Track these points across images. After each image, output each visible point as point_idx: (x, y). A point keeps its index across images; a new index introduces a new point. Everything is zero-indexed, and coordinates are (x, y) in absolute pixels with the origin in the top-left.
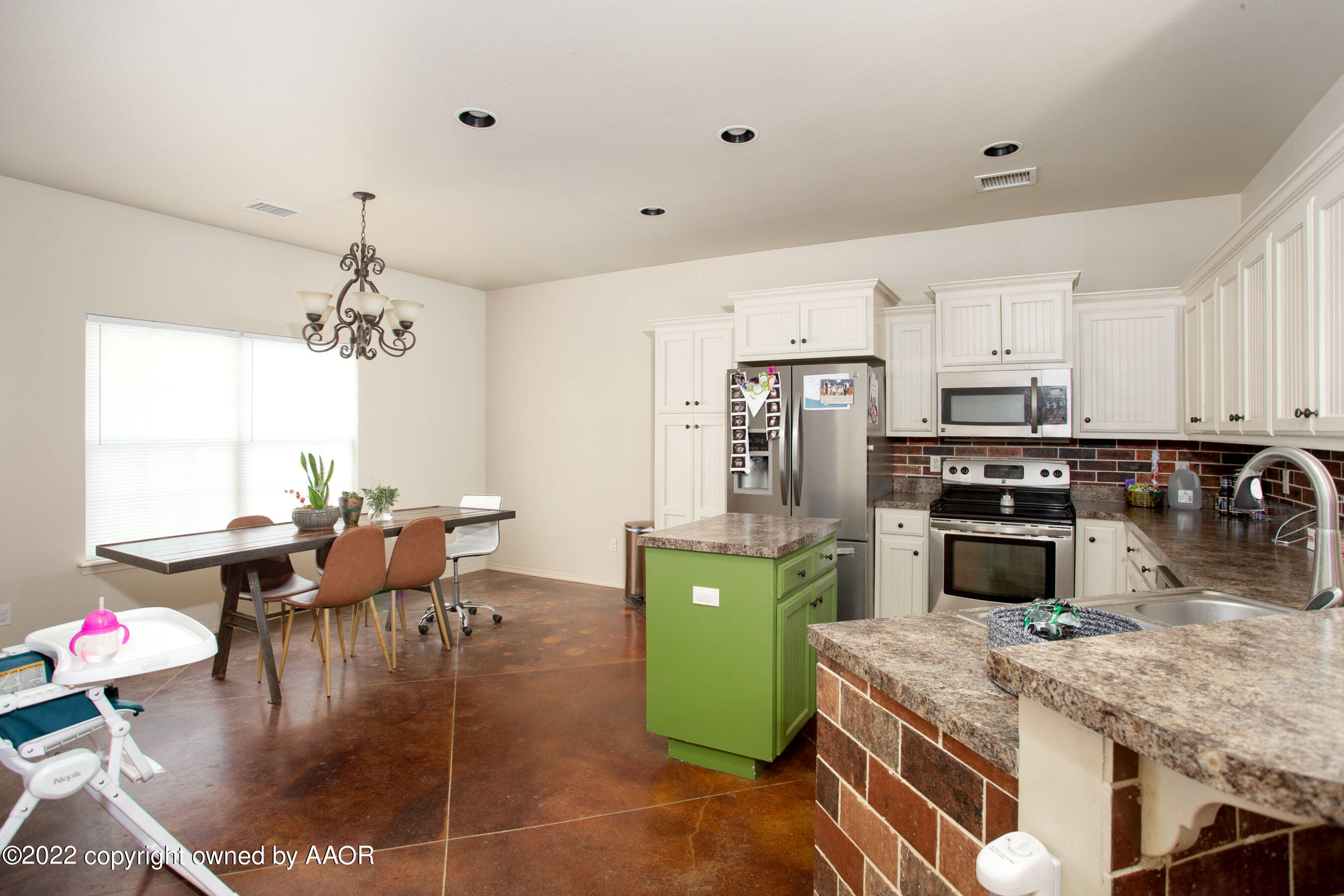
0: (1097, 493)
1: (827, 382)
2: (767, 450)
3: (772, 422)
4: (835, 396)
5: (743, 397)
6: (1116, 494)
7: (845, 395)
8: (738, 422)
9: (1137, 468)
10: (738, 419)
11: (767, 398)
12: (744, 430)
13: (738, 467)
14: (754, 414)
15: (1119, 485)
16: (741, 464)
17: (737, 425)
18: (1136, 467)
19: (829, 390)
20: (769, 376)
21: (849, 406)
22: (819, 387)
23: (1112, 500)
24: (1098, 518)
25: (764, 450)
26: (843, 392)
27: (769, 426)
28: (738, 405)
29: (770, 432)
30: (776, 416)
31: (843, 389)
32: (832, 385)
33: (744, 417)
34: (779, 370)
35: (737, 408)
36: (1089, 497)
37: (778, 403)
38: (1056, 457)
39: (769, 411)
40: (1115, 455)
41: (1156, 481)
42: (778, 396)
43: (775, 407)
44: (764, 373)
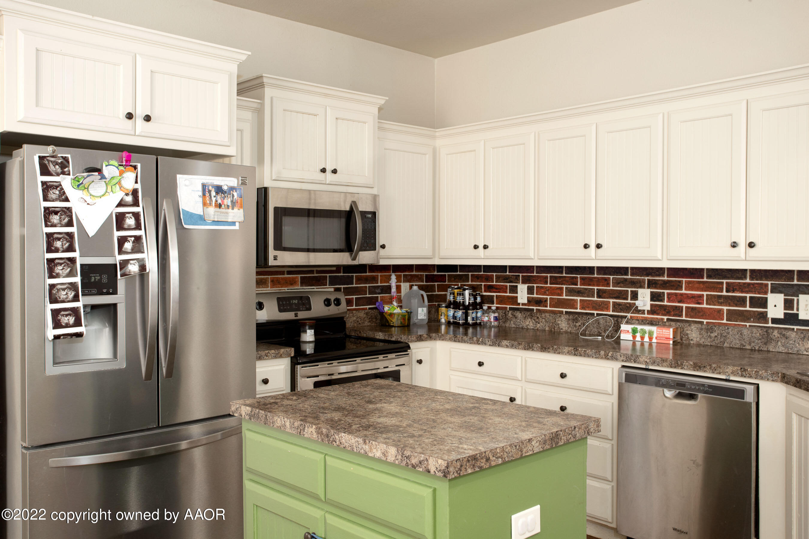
0: (357, 318)
1: (210, 188)
2: (115, 292)
3: (128, 246)
4: (221, 210)
5: (67, 200)
6: (369, 317)
7: (233, 209)
8: (58, 244)
9: (380, 291)
10: (59, 239)
11: (117, 206)
12: (72, 260)
13: (67, 326)
14: (91, 231)
15: (370, 308)
16: (72, 320)
17: (57, 250)
18: (378, 291)
19: (214, 199)
20: (121, 168)
21: (237, 224)
22: (201, 193)
23: (367, 323)
24: (422, 340)
25: (108, 293)
26: (230, 204)
27: (121, 252)
28: (56, 213)
29: (124, 263)
30: (135, 237)
31: (229, 200)
32: (217, 193)
33: (70, 235)
34: (138, 161)
35: (55, 219)
36: (351, 322)
37: (136, 216)
38: (326, 285)
39: (120, 227)
40: (366, 280)
41: (396, 302)
42: (136, 203)
43: (130, 221)
44: (112, 162)
